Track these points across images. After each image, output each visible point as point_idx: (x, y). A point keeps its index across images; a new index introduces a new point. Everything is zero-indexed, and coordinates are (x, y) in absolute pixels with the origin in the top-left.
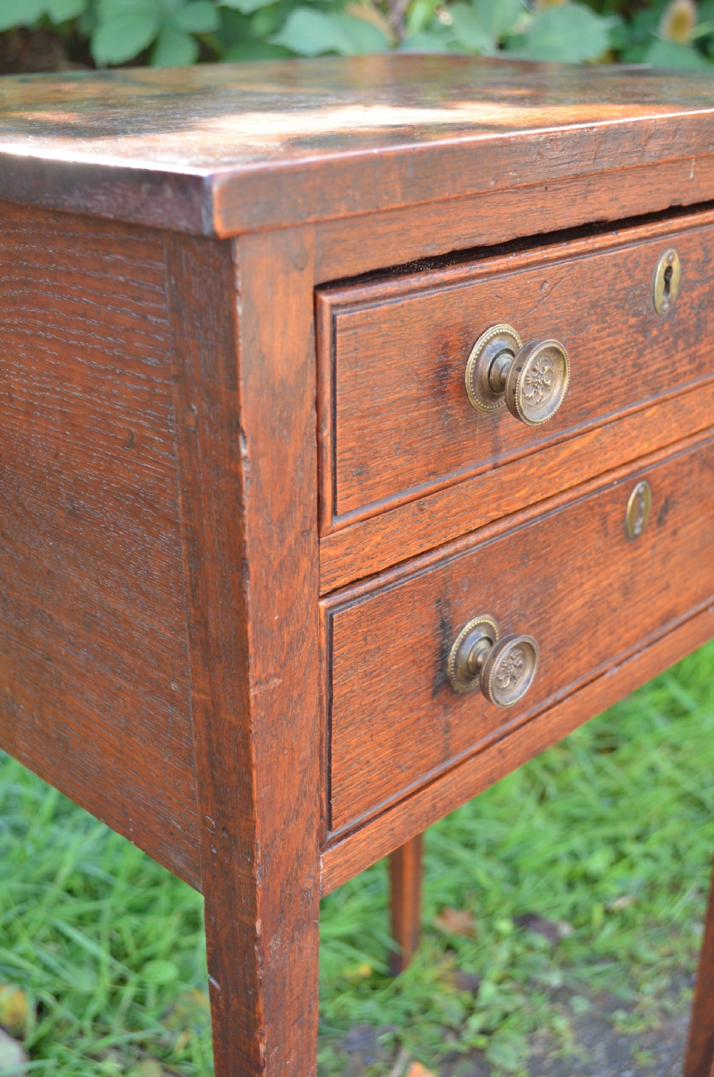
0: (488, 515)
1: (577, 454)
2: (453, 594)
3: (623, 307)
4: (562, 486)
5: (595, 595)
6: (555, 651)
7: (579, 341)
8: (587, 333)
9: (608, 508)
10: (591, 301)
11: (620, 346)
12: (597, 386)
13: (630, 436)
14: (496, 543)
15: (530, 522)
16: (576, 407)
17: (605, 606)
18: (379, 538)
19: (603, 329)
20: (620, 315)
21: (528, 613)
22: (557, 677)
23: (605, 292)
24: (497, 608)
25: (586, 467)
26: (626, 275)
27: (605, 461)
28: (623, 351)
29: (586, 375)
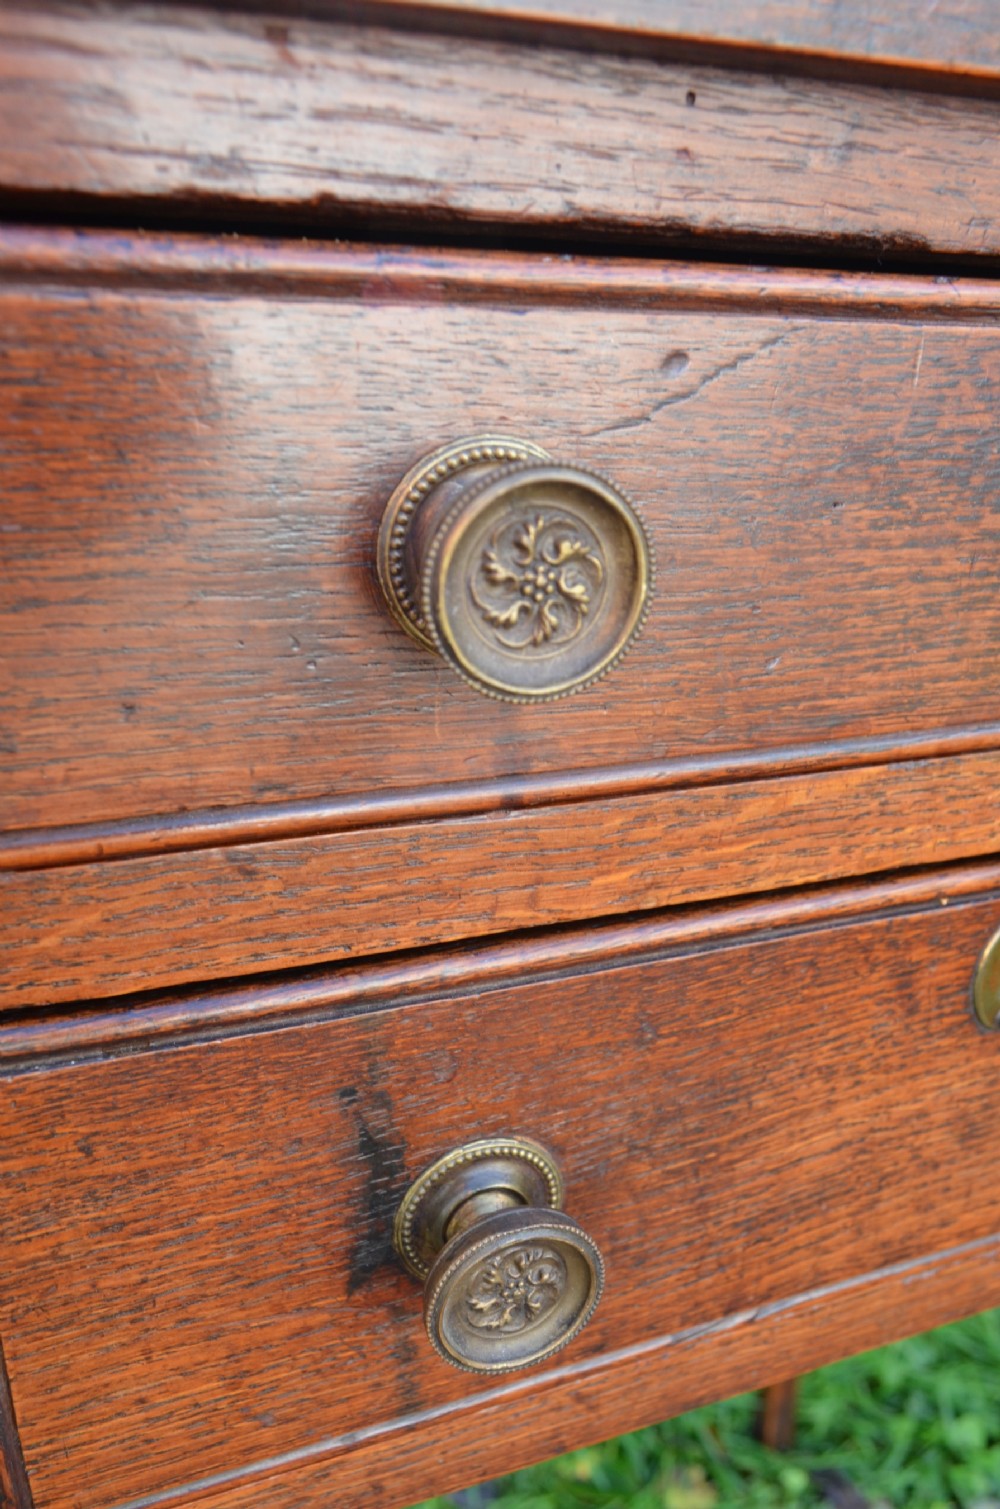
0: (498, 915)
1: (802, 816)
2: (398, 1081)
3: (964, 481)
4: (752, 880)
5: (873, 1130)
6: (749, 1230)
7: (808, 537)
8: (836, 522)
9: (918, 954)
10: (849, 441)
11: (948, 578)
12: (869, 662)
13: (979, 799)
14: (545, 986)
15: (663, 953)
16: (796, 701)
17: (903, 1154)
18: (95, 917)
19: (890, 522)
20: (952, 497)
21: (659, 1144)
22: (758, 1279)
23: (899, 428)
24: (556, 1126)
25: (834, 850)
26: (977, 399)
27: (897, 844)
28: (958, 592)
29: (831, 629)
